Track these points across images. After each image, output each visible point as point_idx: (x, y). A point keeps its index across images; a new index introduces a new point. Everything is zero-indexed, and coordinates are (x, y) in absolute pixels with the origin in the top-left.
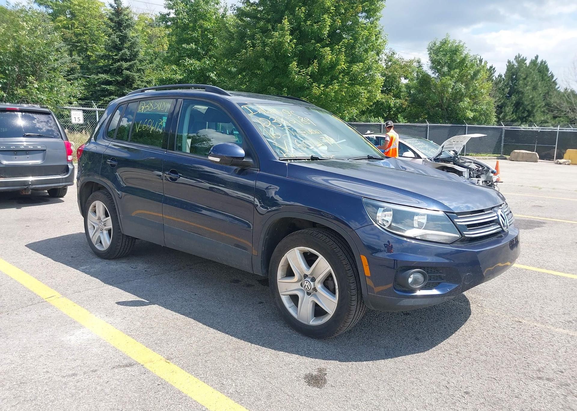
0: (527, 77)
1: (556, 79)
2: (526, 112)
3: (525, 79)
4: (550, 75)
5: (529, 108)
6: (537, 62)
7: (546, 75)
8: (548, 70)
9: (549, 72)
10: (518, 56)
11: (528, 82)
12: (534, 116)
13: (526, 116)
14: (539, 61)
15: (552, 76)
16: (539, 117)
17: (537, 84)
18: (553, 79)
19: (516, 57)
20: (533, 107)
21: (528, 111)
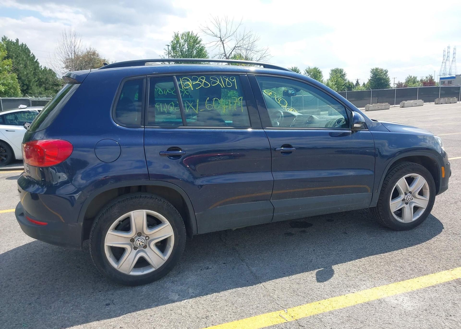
0: (17, 56)
1: (37, 59)
2: (25, 86)
3: (16, 58)
4: (32, 56)
5: (26, 82)
6: (19, 45)
7: (29, 56)
8: (30, 52)
9: (31, 54)
10: (4, 38)
11: (19, 61)
12: (31, 89)
13: (26, 89)
14: (20, 43)
15: (34, 57)
16: (36, 89)
17: (26, 63)
18: (35, 59)
19: (2, 38)
20: (30, 82)
21: (26, 85)
